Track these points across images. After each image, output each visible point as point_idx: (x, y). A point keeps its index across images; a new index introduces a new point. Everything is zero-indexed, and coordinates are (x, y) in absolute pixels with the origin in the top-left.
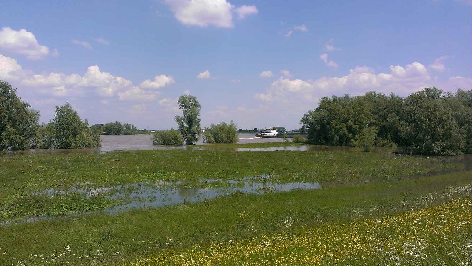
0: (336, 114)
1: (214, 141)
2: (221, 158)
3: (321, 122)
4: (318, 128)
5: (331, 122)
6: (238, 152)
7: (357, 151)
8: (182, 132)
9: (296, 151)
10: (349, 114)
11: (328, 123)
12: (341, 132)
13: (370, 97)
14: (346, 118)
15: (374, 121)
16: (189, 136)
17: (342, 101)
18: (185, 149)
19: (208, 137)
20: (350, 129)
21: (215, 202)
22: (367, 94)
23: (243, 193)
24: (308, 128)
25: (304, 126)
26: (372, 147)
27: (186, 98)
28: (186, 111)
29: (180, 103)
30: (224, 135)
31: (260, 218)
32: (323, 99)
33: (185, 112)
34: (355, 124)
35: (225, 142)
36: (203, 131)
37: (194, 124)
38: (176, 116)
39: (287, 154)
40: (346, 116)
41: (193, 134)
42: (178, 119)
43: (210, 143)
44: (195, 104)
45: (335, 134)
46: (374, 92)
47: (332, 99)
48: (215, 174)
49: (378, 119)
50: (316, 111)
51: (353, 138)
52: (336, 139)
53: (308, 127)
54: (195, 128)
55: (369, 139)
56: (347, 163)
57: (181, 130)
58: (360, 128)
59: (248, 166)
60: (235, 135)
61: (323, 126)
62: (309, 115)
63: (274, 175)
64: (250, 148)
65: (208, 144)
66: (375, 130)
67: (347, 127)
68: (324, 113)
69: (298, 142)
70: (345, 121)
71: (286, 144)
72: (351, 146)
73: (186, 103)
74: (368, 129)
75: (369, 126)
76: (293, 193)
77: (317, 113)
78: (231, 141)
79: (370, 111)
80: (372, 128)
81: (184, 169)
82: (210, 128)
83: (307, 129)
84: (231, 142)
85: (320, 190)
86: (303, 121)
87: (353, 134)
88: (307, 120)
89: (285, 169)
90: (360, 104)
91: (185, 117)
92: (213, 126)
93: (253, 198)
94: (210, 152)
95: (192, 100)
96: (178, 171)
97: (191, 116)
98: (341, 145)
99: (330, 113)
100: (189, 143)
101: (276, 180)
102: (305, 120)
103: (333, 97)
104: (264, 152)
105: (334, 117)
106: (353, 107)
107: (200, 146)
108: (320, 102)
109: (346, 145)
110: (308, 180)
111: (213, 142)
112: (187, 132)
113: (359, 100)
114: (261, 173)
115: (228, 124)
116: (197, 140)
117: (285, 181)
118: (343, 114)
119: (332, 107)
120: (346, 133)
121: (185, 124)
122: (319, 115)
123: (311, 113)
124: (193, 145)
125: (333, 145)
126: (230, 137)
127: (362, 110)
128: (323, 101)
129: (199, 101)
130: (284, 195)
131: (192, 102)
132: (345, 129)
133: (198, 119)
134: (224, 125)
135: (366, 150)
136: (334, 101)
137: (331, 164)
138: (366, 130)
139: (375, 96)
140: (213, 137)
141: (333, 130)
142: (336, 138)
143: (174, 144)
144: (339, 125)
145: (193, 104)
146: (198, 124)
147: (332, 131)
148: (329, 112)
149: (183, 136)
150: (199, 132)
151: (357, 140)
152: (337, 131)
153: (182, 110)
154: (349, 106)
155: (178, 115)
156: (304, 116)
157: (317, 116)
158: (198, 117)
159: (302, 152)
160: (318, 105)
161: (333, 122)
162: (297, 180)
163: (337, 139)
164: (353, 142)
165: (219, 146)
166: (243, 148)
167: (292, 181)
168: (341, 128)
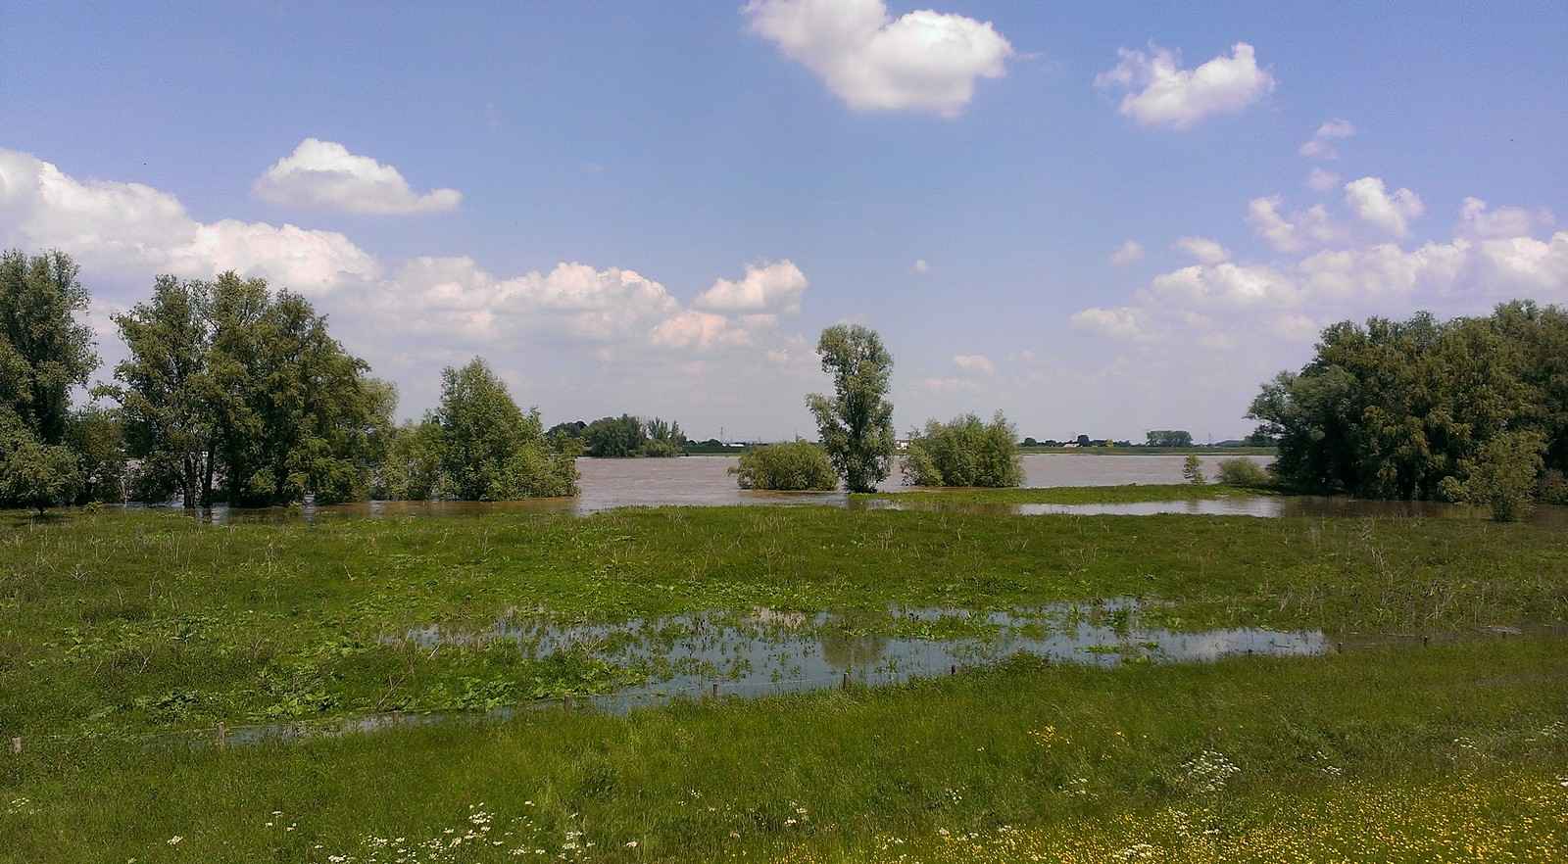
0: (1384, 385)
1: (939, 477)
2: (964, 537)
3: (1327, 413)
4: (1318, 434)
5: (1367, 414)
6: (1023, 518)
7: (1467, 520)
8: (833, 448)
9: (1236, 518)
10: (1432, 385)
11: (1354, 417)
12: (1404, 449)
13: (1514, 322)
14: (1423, 399)
15: (1532, 409)
16: (856, 463)
17: (1405, 339)
18: (843, 505)
19: (919, 466)
20: (1438, 438)
21: (949, 689)
22: (1501, 311)
23: (1046, 661)
24: (1278, 436)
25: (1261, 427)
26: (1525, 505)
27: (844, 335)
28: (843, 379)
29: (825, 353)
30: (972, 458)
31: (1110, 752)
32: (1335, 328)
33: (842, 382)
34: (1457, 419)
35: (978, 483)
36: (903, 445)
37: (870, 420)
38: (810, 397)
39: (1201, 527)
40: (1421, 390)
41: (868, 455)
42: (819, 406)
43: (927, 485)
44: (872, 355)
45: (1383, 456)
46: (1528, 303)
47: (1366, 329)
48: (943, 592)
49: (1545, 401)
50: (1308, 372)
51: (1452, 469)
52: (1385, 474)
53: (1278, 431)
54: (874, 436)
55: (1512, 474)
56: (1429, 563)
57: (827, 443)
58: (1478, 434)
59: (1057, 567)
60: (1012, 458)
61: (1334, 427)
62: (1282, 387)
63: (1154, 602)
64: (1064, 503)
65: (917, 489)
66: (1533, 442)
67: (1426, 429)
68: (1340, 379)
69: (1238, 482)
70: (1421, 410)
71: (1195, 490)
72: (1445, 500)
73: (845, 351)
74: (1507, 437)
75: (1510, 428)
76: (1229, 667)
77: (1312, 381)
78: (996, 478)
79: (1514, 370)
80: (1522, 436)
81: (840, 570)
82: (924, 434)
83: (1274, 437)
84: (996, 483)
85: (1330, 659)
86: (1258, 410)
87: (1453, 455)
88: (1272, 405)
89: (1197, 581)
90: (1477, 346)
91: (841, 399)
92: (934, 427)
93: (1081, 678)
94: (927, 516)
95: (864, 343)
96: (818, 580)
97: (863, 395)
98: (1407, 497)
99: (1362, 381)
100: (857, 484)
101: (1163, 618)
102: (1266, 407)
103: (1372, 323)
104: (1117, 518)
105: (1377, 395)
106: (1449, 360)
107: (893, 497)
108: (1322, 342)
109: (1423, 498)
110: (1283, 621)
111: (935, 483)
112: (846, 448)
113: (1472, 334)
114: (1108, 590)
115: (987, 420)
116: (880, 476)
117: (1198, 621)
118: (1409, 384)
119: (1369, 359)
120: (1426, 452)
121: (841, 422)
122: (1321, 388)
123: (1286, 380)
124: (870, 492)
125: (1375, 495)
126: (992, 466)
127: (1484, 368)
128: (1333, 335)
129: (888, 345)
130: (1199, 671)
131: (863, 348)
132: (1419, 437)
133: (885, 405)
134: (973, 422)
135: (1504, 516)
136: (1375, 335)
137: (1371, 568)
138: (1501, 442)
139: (1530, 318)
140: (933, 464)
141: (1374, 441)
142: (1388, 470)
143: (807, 487)
144: (1397, 423)
145: (868, 353)
146: (883, 420)
147: (1368, 445)
148: (1358, 376)
149: (836, 463)
150: (886, 449)
151: (1467, 477)
152: (1389, 446)
153: (832, 377)
154: (1435, 353)
155: (817, 392)
156: (1262, 392)
157: (1312, 391)
158: (883, 398)
159: (1258, 522)
160: (1317, 353)
161: (1372, 411)
162: (1242, 621)
163: (1392, 474)
164: (1451, 485)
165: (958, 495)
166: (1040, 502)
167: (1223, 625)
168: (1405, 435)
